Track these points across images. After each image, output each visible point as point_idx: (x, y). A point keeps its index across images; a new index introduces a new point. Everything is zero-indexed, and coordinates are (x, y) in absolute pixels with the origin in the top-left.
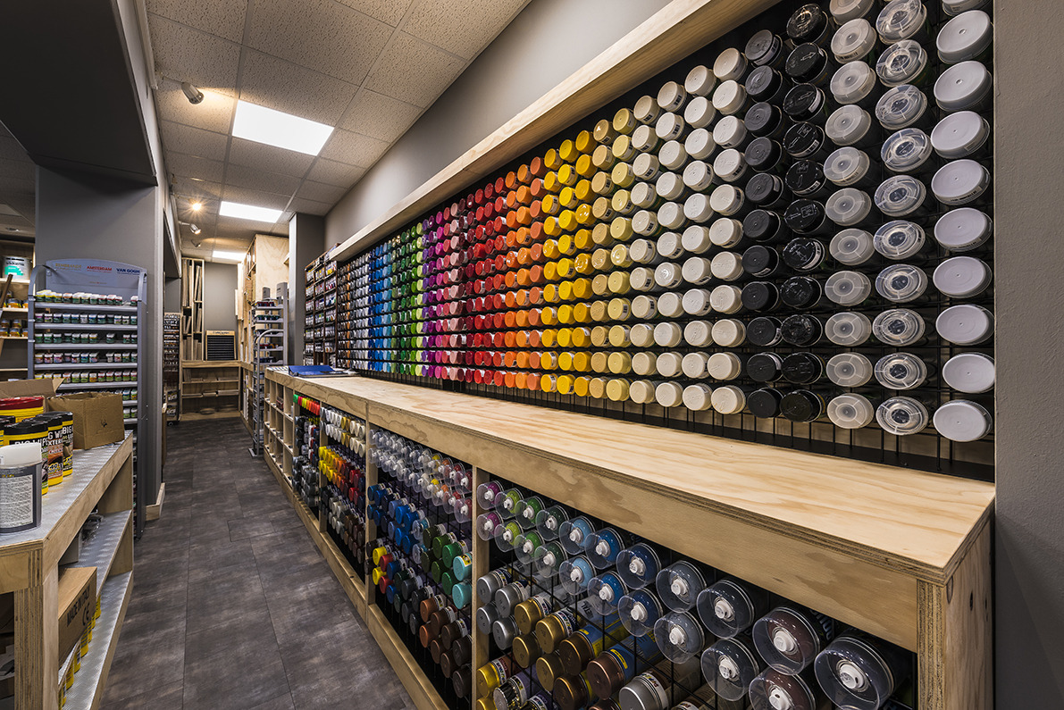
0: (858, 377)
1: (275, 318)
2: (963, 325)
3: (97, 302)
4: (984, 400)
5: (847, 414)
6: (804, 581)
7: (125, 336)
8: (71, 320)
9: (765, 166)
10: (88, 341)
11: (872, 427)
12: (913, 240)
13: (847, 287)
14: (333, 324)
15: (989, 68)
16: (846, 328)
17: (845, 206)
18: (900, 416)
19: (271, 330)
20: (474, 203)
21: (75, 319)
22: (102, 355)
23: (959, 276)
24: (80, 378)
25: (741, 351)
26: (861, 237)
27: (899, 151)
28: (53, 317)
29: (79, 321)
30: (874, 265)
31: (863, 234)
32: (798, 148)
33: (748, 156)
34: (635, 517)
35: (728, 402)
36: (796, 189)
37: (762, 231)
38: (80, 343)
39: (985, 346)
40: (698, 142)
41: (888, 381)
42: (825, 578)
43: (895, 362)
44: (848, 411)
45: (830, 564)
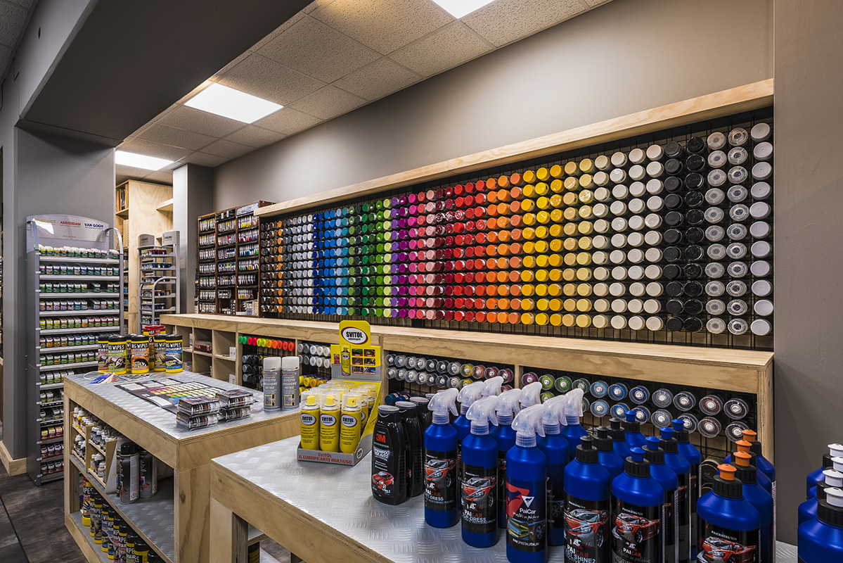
0: (720, 310)
1: (167, 266)
2: (761, 288)
3: (88, 255)
4: (770, 318)
5: (715, 327)
6: (720, 381)
7: (109, 286)
8: (67, 272)
9: (675, 209)
10: (81, 290)
11: (726, 332)
12: (742, 251)
13: (715, 270)
14: (254, 273)
15: (772, 185)
16: (715, 288)
17: (714, 233)
18: (737, 327)
19: (165, 277)
20: (453, 193)
21: (70, 270)
22: (90, 302)
23: (760, 268)
24: (75, 323)
25: (662, 299)
26: (721, 248)
27: (737, 213)
28: (53, 269)
29: (72, 272)
30: (726, 261)
31: (723, 247)
32: (693, 203)
33: (666, 201)
34: (641, 373)
35: (655, 324)
36: (691, 222)
37: (674, 240)
38: (74, 292)
39: (770, 297)
40: (637, 189)
41: (733, 312)
42: (726, 377)
43: (735, 304)
44: (715, 326)
45: (729, 372)
